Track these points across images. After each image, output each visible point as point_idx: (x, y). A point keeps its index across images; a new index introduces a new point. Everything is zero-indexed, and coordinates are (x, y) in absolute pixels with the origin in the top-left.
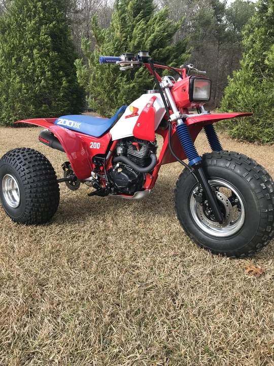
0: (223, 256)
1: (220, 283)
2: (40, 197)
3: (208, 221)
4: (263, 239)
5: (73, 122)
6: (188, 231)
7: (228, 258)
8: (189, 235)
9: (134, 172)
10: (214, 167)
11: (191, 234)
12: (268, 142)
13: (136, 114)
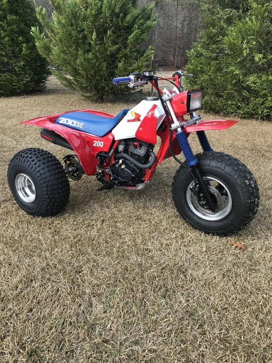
0: (214, 235)
1: (216, 259)
2: (56, 194)
3: (202, 209)
4: (246, 222)
5: (75, 122)
6: (185, 217)
7: (218, 237)
8: (185, 219)
9: (135, 167)
10: (207, 167)
11: (187, 219)
12: (232, 113)
13: (139, 120)
